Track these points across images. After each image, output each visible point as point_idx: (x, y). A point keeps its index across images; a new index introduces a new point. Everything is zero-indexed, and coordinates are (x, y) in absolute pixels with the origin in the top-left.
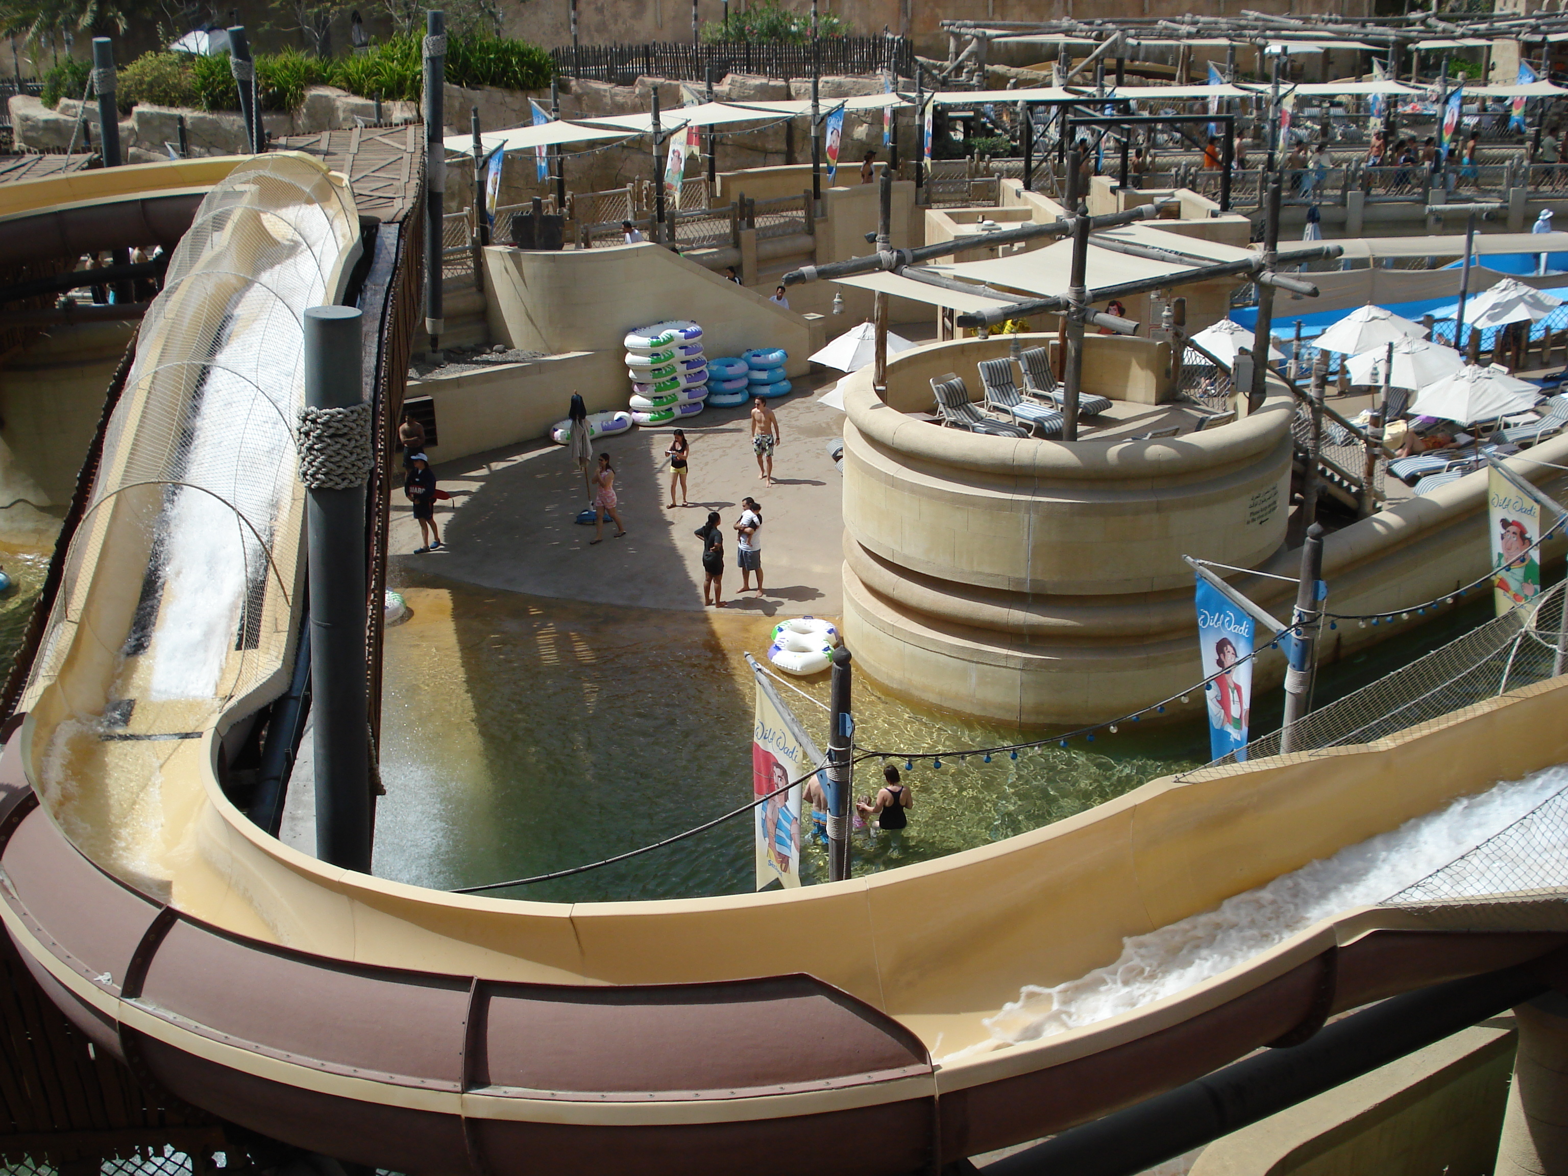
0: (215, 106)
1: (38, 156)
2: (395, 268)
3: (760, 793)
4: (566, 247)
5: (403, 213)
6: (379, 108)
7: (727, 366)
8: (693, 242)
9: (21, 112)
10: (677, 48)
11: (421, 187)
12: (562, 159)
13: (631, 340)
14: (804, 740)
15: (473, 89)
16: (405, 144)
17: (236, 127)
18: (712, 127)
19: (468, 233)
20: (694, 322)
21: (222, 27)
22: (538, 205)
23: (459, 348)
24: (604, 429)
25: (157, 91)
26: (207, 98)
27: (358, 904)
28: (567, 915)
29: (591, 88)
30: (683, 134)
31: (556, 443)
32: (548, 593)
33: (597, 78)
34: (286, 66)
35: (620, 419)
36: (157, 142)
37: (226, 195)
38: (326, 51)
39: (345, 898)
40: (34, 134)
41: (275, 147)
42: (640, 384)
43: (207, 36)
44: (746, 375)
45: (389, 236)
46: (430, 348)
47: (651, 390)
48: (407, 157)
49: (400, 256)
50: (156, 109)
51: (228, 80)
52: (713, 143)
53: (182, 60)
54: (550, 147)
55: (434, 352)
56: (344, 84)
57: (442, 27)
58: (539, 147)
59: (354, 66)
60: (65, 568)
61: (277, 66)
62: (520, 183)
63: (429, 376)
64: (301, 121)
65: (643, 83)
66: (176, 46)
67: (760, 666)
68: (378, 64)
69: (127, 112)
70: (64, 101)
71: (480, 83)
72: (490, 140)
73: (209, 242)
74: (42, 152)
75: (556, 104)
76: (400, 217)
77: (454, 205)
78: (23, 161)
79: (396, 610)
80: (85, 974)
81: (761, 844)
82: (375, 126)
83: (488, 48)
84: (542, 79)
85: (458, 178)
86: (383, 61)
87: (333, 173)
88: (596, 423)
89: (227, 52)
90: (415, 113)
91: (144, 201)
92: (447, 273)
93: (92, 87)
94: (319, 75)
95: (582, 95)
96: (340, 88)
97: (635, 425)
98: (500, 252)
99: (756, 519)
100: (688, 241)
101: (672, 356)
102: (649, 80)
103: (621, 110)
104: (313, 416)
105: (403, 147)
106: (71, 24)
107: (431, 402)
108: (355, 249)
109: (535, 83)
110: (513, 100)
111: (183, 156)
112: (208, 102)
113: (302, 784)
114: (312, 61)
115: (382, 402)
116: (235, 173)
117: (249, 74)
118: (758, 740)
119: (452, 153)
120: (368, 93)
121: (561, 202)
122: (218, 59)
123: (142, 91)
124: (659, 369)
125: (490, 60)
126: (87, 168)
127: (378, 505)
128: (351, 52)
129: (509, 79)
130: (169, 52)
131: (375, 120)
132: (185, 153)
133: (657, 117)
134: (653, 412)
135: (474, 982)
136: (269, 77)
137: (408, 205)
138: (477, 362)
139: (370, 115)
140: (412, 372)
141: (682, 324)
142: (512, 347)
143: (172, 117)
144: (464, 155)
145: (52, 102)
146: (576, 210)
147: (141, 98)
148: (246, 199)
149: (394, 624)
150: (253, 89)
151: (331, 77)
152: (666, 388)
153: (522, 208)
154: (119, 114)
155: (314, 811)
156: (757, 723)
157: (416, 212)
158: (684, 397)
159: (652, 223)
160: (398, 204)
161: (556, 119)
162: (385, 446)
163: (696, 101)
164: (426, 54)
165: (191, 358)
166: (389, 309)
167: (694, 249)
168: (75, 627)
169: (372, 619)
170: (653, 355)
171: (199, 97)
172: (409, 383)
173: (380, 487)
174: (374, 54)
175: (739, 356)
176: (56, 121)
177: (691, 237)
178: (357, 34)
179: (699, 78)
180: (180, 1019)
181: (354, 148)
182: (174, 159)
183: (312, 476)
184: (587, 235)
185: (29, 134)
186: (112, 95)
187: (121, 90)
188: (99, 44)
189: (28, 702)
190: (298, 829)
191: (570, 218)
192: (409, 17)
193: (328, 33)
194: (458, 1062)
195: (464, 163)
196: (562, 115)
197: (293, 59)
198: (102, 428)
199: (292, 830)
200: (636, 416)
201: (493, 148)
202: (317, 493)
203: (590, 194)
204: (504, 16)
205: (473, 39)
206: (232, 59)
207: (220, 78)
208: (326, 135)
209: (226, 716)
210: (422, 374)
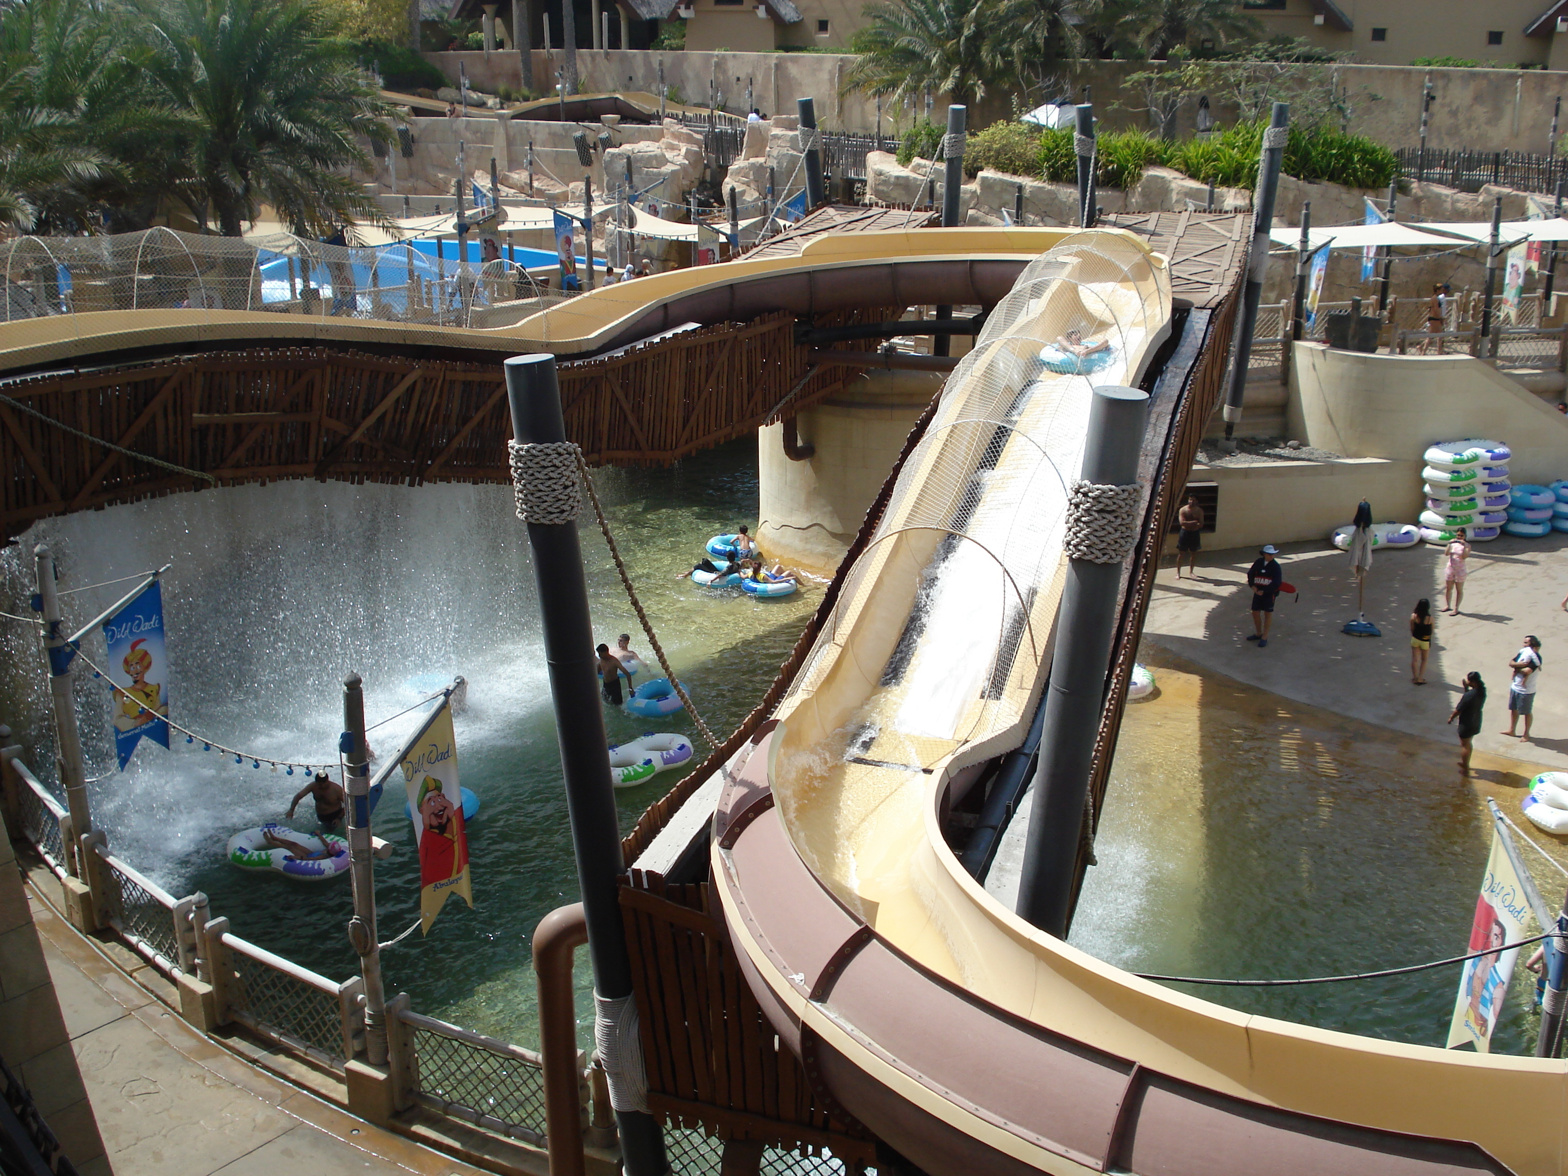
0: (1055, 177)
1: (884, 210)
2: (1200, 354)
3: (1474, 948)
4: (1379, 350)
5: (1217, 300)
6: (1212, 193)
7: (1533, 494)
8: (1516, 361)
9: (876, 167)
10: (1530, 158)
11: (1240, 276)
12: (1390, 262)
13: (1432, 454)
14: (1536, 902)
15: (1310, 183)
16: (1231, 231)
17: (1071, 200)
18: (1555, 243)
19: (1281, 325)
20: (1503, 443)
21: (1073, 102)
22: (1357, 305)
23: (1253, 439)
24: (1389, 541)
25: (1002, 158)
26: (1048, 168)
27: (1043, 964)
28: (1244, 1025)
29: (1431, 191)
30: (1523, 248)
31: (1336, 548)
32: (1300, 697)
33: (1440, 182)
34: (1128, 145)
35: (1407, 533)
36: (995, 206)
37: (1048, 264)
38: (1170, 133)
39: (1032, 956)
40: (885, 189)
41: (1104, 223)
42: (1435, 500)
43: (1057, 109)
44: (1551, 506)
45: (1199, 321)
46: (1223, 435)
47: (1445, 508)
48: (1231, 244)
49: (1207, 342)
50: (999, 175)
51: (1070, 155)
52: (1554, 260)
53: (1031, 131)
54: (1380, 248)
55: (1228, 439)
56: (1181, 167)
57: (1286, 119)
58: (1368, 247)
59: (1194, 150)
60: (840, 594)
61: (1120, 144)
62: (1344, 281)
63: (1218, 463)
64: (1135, 200)
65: (1488, 192)
66: (1027, 118)
67: (1502, 815)
68: (1218, 150)
69: (972, 176)
70: (916, 160)
71: (1317, 177)
72: (1318, 236)
73: (1025, 309)
74: (888, 206)
75: (1392, 206)
76: (1213, 304)
77: (1272, 296)
78: (870, 213)
79: (1144, 688)
80: (782, 970)
81: (1462, 1000)
82: (1205, 211)
83: (1332, 142)
84: (1382, 178)
85: (1281, 269)
86: (1223, 148)
87: (1154, 254)
88: (1380, 533)
89: (1073, 127)
90: (1247, 201)
91: (972, 262)
92: (1253, 363)
93: (942, 149)
94: (1159, 156)
95: (1421, 198)
96: (1177, 170)
97: (1422, 541)
98: (1311, 349)
99: (1536, 660)
100: (1510, 359)
101: (1474, 476)
102: (1495, 189)
103: (1460, 216)
104: (1085, 489)
105: (1229, 235)
106: (933, 88)
107: (1215, 489)
108: (1163, 329)
109: (1374, 182)
110: (1348, 196)
111: (1016, 223)
112: (1049, 173)
113: (1016, 838)
114: (1154, 143)
115: (1162, 483)
116: (1060, 245)
117: (1090, 150)
118: (1484, 893)
119: (1277, 245)
120: (1204, 179)
121: (1382, 305)
122: (1064, 133)
123: (989, 157)
124: (1458, 488)
125: (1332, 155)
126: (926, 226)
127: (1141, 582)
128: (1194, 135)
129: (1348, 175)
130: (1020, 122)
131: (1206, 205)
132: (1019, 220)
133: (1496, 228)
134: (1444, 530)
135: (1135, 1068)
136: (1110, 154)
137: (1224, 292)
138: (1268, 455)
139: (1202, 200)
140: (1201, 456)
141: (1490, 444)
142: (1307, 445)
143: (1013, 184)
144: (1289, 248)
145: (906, 160)
146: (1397, 316)
147: (987, 164)
148: (1068, 269)
149: (1137, 701)
150: (1092, 165)
151: (1169, 160)
152: (1462, 508)
153: (1342, 306)
154: (963, 176)
155: (1020, 867)
156: (1487, 875)
157: (1231, 300)
158: (1479, 520)
159: (1475, 336)
160: (1214, 290)
161: (1390, 221)
162: (1158, 526)
163: (1542, 216)
164: (1266, 145)
165: (988, 417)
166: (1186, 393)
167: (1516, 368)
168: (840, 649)
169: (1114, 693)
170: (1453, 472)
171: (1041, 168)
172: (1195, 467)
173: (1145, 566)
174: (1215, 140)
175: (1547, 486)
176: (907, 178)
177: (1515, 354)
178: (1203, 119)
179: (1550, 191)
180: (857, 1033)
181: (1180, 231)
182: (1007, 225)
183: (1075, 546)
184: (1403, 341)
185: (881, 188)
186: (960, 159)
187: (969, 154)
188: (954, 110)
189: (784, 711)
190: (1004, 880)
191: (1390, 322)
192: (1256, 106)
193: (1174, 116)
194: (1104, 1141)
195: (1289, 256)
196: (1396, 216)
197: (1136, 138)
198: (897, 470)
199: (998, 880)
200: (1425, 532)
201: (1320, 244)
202: (1077, 563)
203: (1414, 300)
204: (1352, 112)
205: (1317, 134)
206: (1076, 135)
207: (1064, 151)
208: (1155, 215)
209: (957, 759)
210: (1211, 460)
